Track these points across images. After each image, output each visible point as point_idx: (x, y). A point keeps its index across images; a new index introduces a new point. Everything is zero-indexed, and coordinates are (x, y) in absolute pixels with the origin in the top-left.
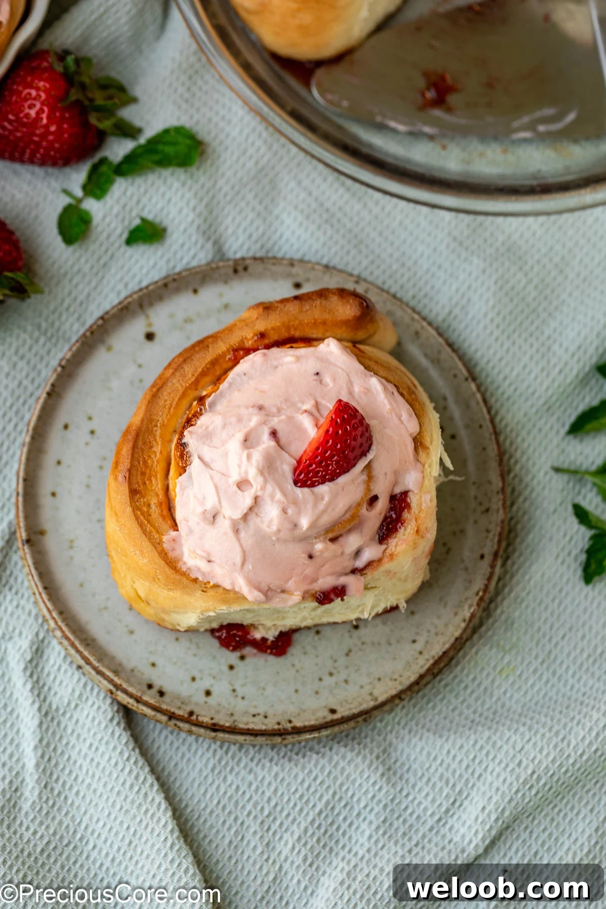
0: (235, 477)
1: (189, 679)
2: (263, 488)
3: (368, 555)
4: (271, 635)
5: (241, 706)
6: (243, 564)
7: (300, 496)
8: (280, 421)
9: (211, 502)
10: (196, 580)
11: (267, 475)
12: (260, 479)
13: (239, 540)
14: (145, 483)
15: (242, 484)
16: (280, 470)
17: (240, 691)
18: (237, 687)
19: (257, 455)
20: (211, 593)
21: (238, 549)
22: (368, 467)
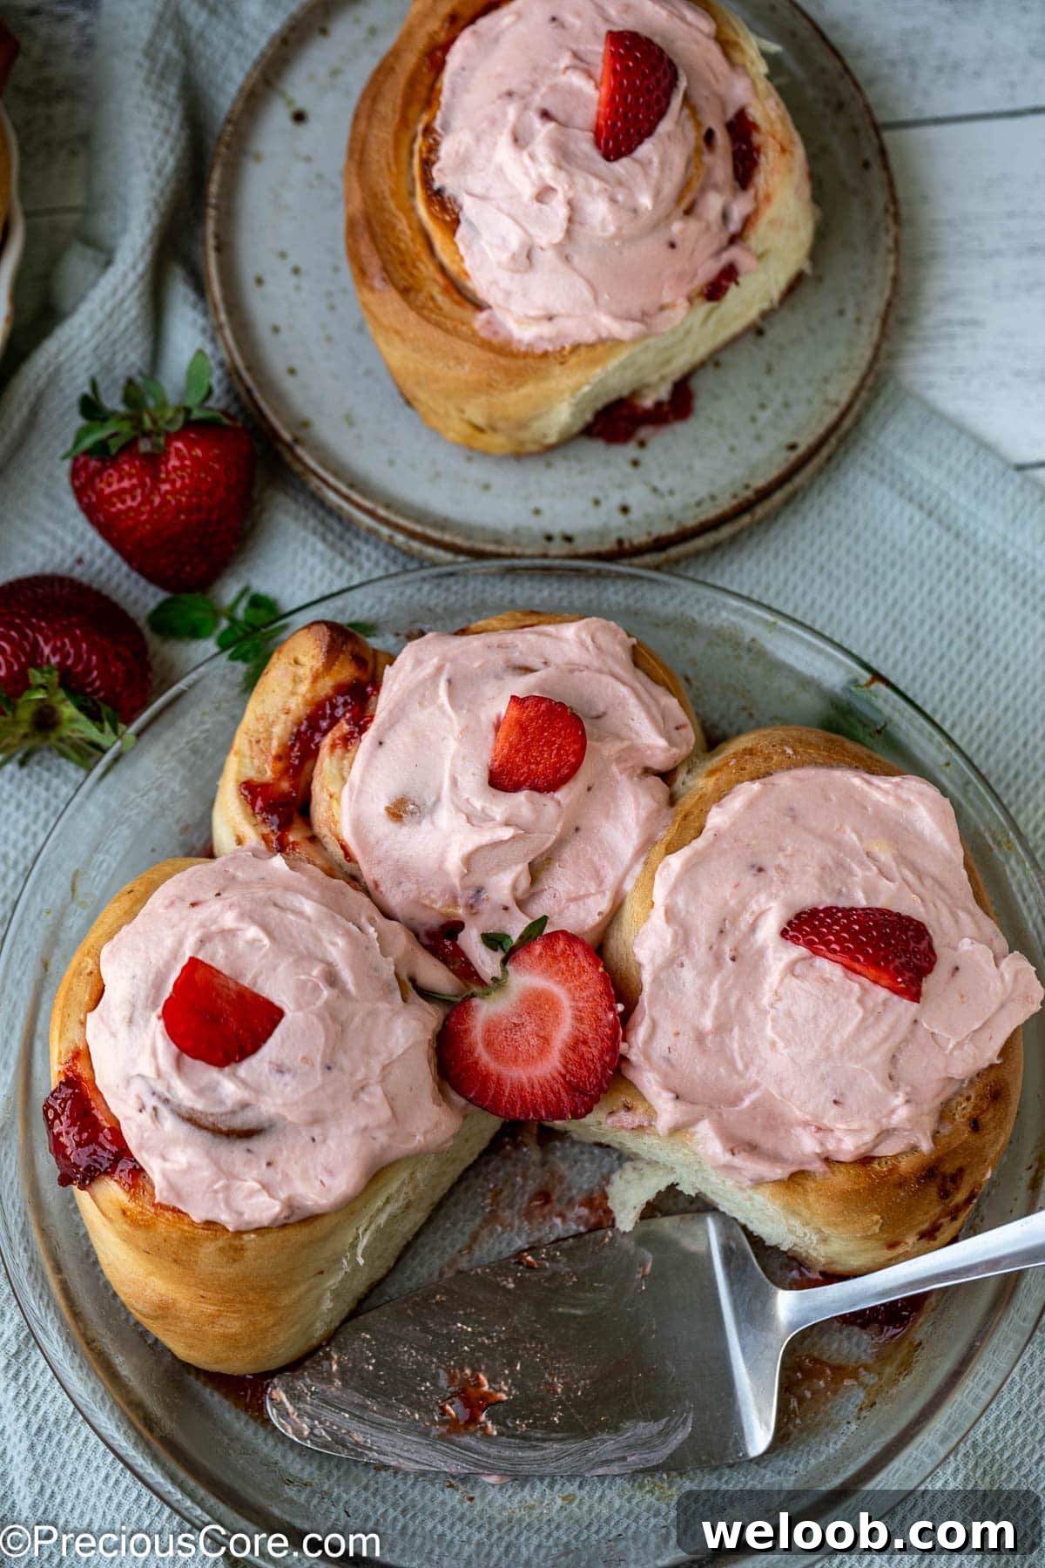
0: (528, 191)
1: (590, 505)
2: (572, 185)
3: (740, 209)
4: (663, 392)
5: (675, 503)
6: (596, 298)
7: (622, 171)
8: (543, 97)
9: (515, 241)
10: (545, 354)
11: (567, 167)
12: (562, 175)
13: (575, 269)
14: (412, 275)
15: (544, 194)
16: (579, 153)
17: (662, 486)
18: (657, 482)
19: (541, 148)
20: (573, 360)
21: (580, 281)
22: (686, 98)
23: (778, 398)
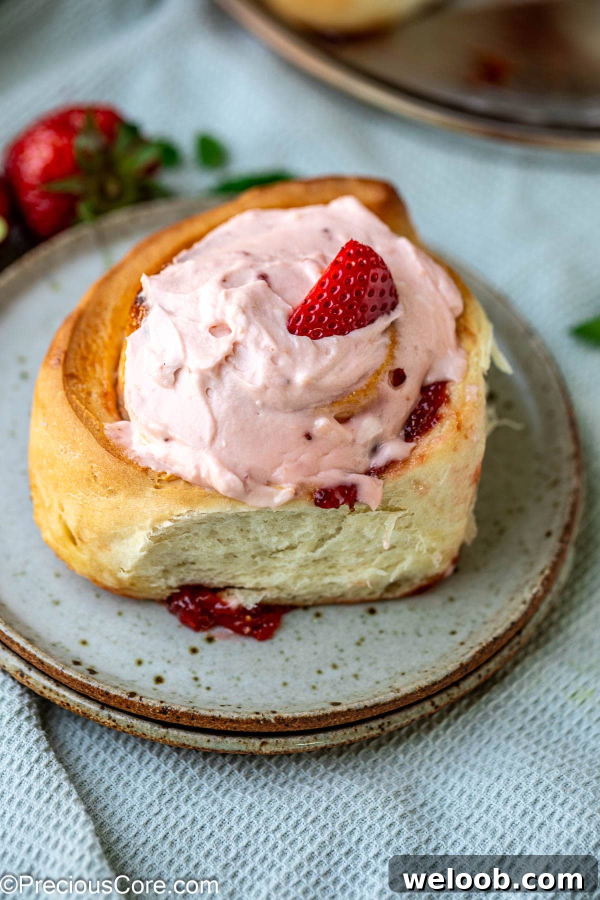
0: (208, 320)
1: (133, 662)
2: (245, 331)
3: (392, 449)
4: (250, 602)
5: (205, 695)
6: (213, 439)
7: (297, 344)
8: (272, 267)
9: (171, 359)
10: (146, 470)
11: (251, 315)
12: (241, 319)
13: (208, 404)
15: (217, 328)
16: (269, 314)
17: (204, 681)
18: (200, 674)
19: (239, 294)
20: (168, 488)
21: (207, 418)
22: (392, 329)
23: (353, 668)
